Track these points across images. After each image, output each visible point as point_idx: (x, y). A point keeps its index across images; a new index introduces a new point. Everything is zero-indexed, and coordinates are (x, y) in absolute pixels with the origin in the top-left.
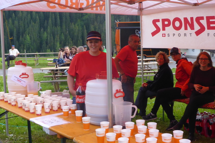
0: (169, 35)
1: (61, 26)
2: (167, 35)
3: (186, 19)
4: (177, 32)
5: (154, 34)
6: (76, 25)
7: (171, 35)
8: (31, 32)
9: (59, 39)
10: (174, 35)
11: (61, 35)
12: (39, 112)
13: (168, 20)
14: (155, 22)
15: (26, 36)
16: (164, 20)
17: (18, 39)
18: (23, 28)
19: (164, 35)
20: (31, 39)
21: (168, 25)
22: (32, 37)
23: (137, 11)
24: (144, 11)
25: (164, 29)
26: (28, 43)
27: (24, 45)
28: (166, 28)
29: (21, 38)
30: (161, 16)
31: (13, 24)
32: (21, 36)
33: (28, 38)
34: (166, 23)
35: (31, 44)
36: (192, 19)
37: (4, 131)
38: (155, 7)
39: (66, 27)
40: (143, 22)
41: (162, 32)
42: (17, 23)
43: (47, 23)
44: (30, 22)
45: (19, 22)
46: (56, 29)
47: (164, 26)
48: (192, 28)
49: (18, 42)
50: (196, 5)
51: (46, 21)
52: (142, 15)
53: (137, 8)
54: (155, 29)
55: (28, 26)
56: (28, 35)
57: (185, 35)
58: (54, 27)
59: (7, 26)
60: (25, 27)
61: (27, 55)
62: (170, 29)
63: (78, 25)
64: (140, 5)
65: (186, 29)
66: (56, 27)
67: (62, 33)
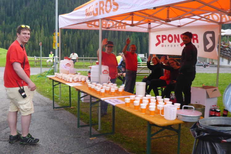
0: (165, 46)
1: (119, 37)
2: (164, 46)
3: (175, 35)
4: (170, 44)
5: (157, 45)
6: (131, 37)
7: (167, 46)
8: (94, 42)
9: (117, 48)
10: (168, 46)
11: (118, 45)
12: (71, 81)
13: (165, 36)
14: (158, 37)
15: (90, 45)
16: (163, 36)
17: (84, 47)
18: (88, 39)
19: (163, 46)
20: (94, 48)
21: (165, 39)
22: (95, 46)
23: (147, 29)
24: (151, 30)
25: (163, 42)
26: (92, 51)
27: (88, 53)
28: (164, 41)
29: (86, 47)
30: (161, 33)
31: (81, 35)
32: (86, 45)
33: (92, 46)
34: (164, 38)
35: (94, 52)
36: (178, 35)
37: (59, 99)
38: (158, 27)
39: (123, 39)
40: (150, 37)
41: (161, 44)
42: (84, 34)
43: (108, 35)
44: (94, 34)
45: (85, 34)
46: (114, 40)
47: (163, 40)
48: (179, 42)
49: (84, 49)
50: (179, 26)
51: (107, 33)
52: (150, 32)
53: (147, 27)
54: (157, 42)
55: (92, 37)
56: (92, 44)
57: (175, 46)
58: (112, 38)
59: (75, 36)
60: (89, 37)
61: (84, 59)
62: (166, 42)
63: (133, 37)
64: (149, 26)
65: (175, 42)
66: (115, 38)
67: (119, 43)
